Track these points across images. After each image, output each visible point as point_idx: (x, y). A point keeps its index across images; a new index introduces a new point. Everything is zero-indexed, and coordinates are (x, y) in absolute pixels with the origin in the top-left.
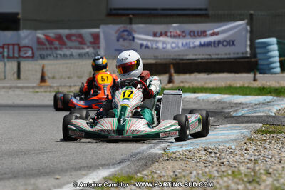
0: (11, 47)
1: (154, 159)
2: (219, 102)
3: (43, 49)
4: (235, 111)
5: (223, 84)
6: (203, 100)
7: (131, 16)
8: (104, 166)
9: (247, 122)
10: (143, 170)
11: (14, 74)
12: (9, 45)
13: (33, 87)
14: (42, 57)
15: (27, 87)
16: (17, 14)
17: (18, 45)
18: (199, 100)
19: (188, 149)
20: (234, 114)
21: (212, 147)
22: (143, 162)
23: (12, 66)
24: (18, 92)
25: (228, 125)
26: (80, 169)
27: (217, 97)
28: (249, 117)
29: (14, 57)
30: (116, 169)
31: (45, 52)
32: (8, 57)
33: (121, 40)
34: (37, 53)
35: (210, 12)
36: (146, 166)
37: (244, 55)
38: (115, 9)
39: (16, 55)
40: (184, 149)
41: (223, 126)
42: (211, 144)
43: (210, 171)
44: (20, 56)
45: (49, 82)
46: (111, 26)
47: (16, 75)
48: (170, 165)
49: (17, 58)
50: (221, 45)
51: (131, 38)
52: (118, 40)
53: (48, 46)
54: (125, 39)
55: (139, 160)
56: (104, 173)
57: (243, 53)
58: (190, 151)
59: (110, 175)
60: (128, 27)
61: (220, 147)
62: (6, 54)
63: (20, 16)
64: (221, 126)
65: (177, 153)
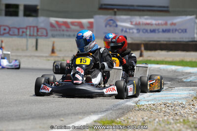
0: (32, 29)
1: (129, 109)
2: (175, 71)
3: (54, 30)
4: (186, 78)
5: (178, 59)
6: (164, 70)
7: (116, 10)
8: (94, 112)
9: (194, 86)
10: (121, 117)
11: (33, 47)
12: (30, 27)
13: (46, 57)
14: (53, 36)
15: (42, 56)
17: (37, 27)
18: (161, 69)
19: (153, 103)
20: (185, 80)
21: (170, 102)
22: (121, 111)
23: (32, 41)
24: (35, 59)
25: (181, 88)
26: (78, 114)
27: (174, 68)
28: (195, 82)
29: (33, 35)
30: (103, 115)
31: (55, 33)
32: (30, 35)
33: (108, 26)
34: (50, 33)
35: (170, 9)
36: (123, 114)
37: (193, 40)
38: (105, 5)
39: (35, 34)
40: (150, 103)
42: (168, 100)
43: (168, 119)
44: (38, 35)
45: (57, 54)
46: (101, 16)
47: (34, 48)
48: (140, 114)
49: (36, 36)
50: (177, 32)
51: (115, 25)
52: (106, 26)
53: (58, 28)
54: (110, 26)
55: (118, 109)
56: (95, 118)
57: (192, 38)
58: (154, 105)
59: (98, 119)
60: (113, 17)
61: (174, 103)
62: (28, 33)
63: (39, 7)
64: (176, 88)
65: (145, 106)
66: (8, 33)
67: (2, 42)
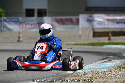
1: (66, 76)
16: (45, 10)
20: (124, 55)
25: (116, 60)
40: (82, 71)
41: (114, 60)
42: (96, 69)
58: (85, 72)
61: (99, 71)
64: (113, 60)
65: (79, 73)
66: (25, 27)
67: (20, 33)
